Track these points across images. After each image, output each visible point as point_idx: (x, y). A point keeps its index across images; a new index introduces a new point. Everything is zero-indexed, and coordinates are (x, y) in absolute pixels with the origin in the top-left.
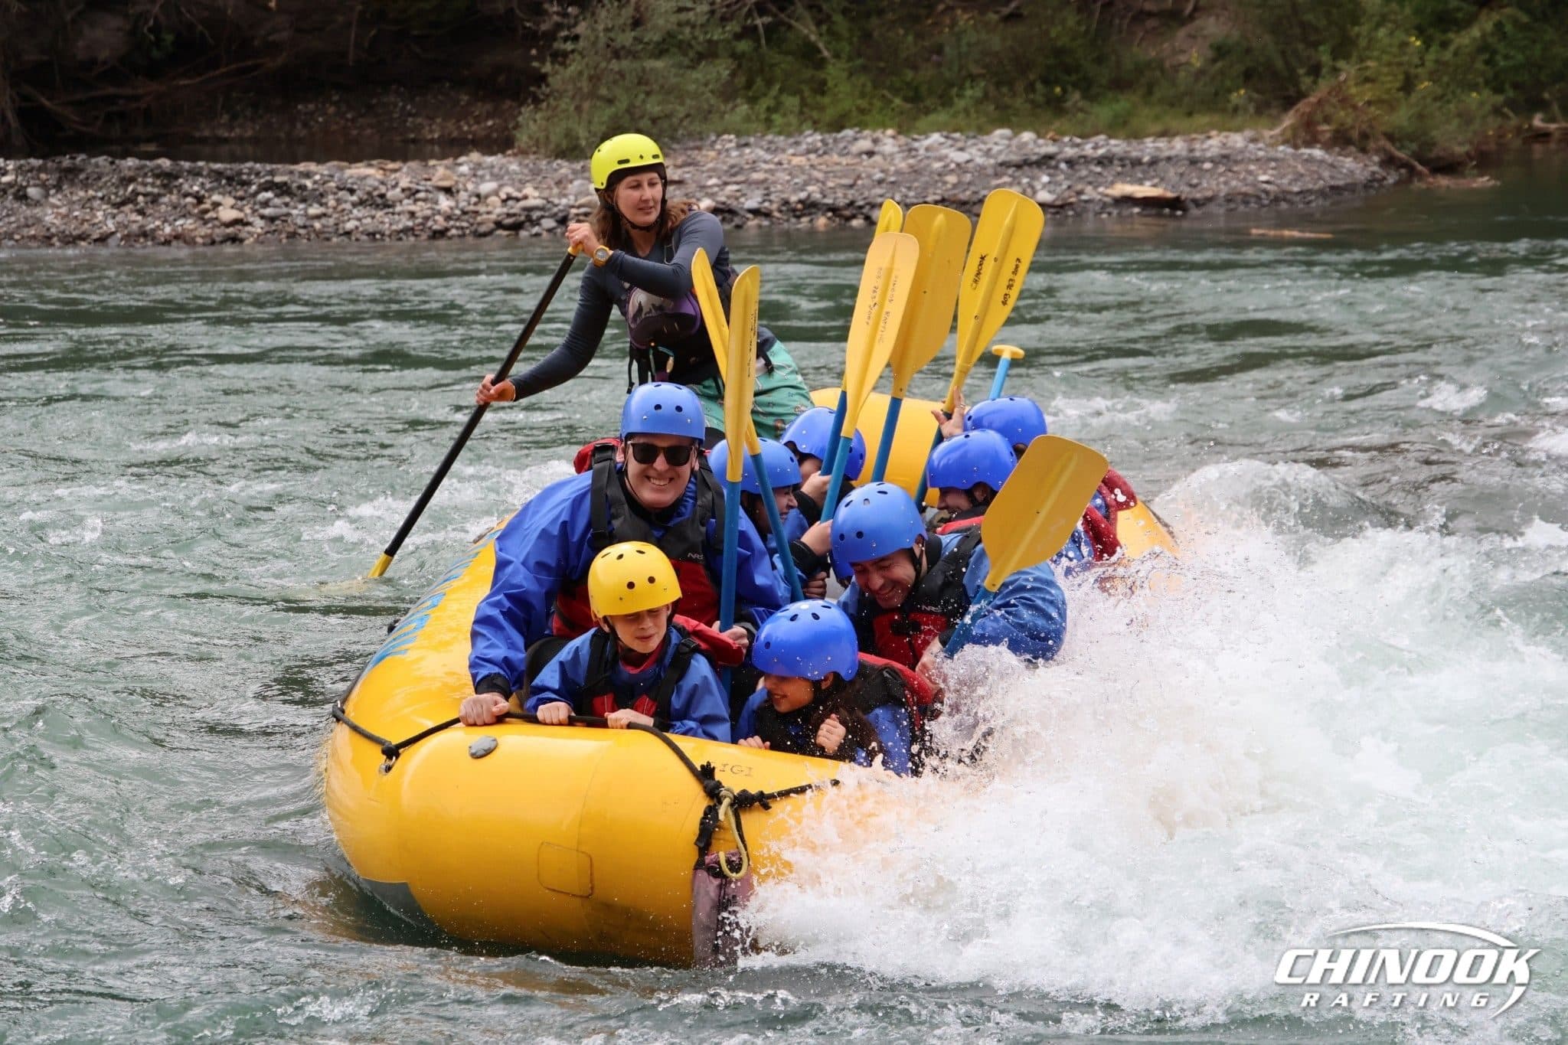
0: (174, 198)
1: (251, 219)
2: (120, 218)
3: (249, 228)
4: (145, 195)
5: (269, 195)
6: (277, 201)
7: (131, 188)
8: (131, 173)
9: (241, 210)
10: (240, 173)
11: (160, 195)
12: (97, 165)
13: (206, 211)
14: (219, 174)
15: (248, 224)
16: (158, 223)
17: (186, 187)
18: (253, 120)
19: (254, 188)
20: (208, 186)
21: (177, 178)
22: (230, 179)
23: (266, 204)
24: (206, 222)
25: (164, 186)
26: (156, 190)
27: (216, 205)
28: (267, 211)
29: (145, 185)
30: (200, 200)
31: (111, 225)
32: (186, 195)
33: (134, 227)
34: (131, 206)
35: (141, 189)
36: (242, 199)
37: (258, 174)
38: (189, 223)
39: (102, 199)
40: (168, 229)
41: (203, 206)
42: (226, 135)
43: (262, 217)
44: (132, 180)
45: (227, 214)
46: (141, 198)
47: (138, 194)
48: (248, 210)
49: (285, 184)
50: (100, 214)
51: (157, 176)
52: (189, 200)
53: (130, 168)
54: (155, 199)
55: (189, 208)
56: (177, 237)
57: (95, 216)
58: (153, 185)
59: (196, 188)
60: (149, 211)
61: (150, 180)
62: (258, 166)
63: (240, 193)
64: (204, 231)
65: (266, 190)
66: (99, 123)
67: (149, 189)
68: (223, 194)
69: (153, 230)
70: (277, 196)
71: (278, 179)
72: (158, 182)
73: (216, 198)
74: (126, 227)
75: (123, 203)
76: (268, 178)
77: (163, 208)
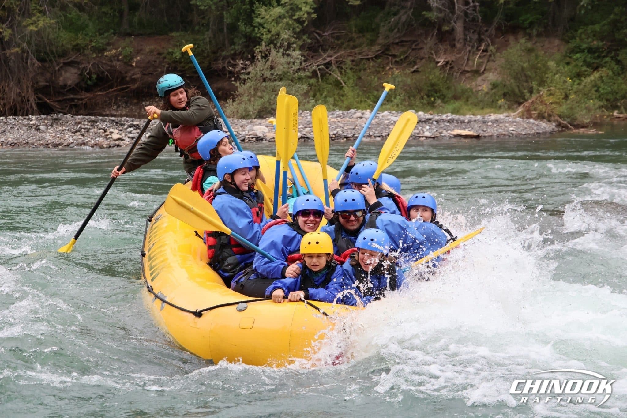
0: (95, 130)
1: (124, 138)
2: (75, 137)
3: (124, 142)
4: (84, 129)
5: (132, 129)
6: (134, 131)
7: (79, 126)
8: (79, 121)
9: (121, 135)
10: (120, 121)
11: (90, 129)
12: (66, 117)
13: (107, 135)
14: (113, 121)
15: (123, 140)
16: (89, 139)
17: (100, 126)
18: (125, 108)
19: (126, 126)
20: (108, 125)
21: (96, 122)
22: (117, 123)
23: (130, 132)
24: (107, 139)
25: (92, 125)
26: (89, 127)
27: (111, 133)
28: (131, 135)
29: (84, 125)
30: (105, 131)
31: (71, 140)
32: (100, 129)
33: (80, 141)
34: (79, 133)
35: (83, 126)
36: (121, 130)
37: (127, 121)
38: (101, 140)
39: (68, 130)
40: (93, 142)
41: (106, 133)
42: (115, 113)
43: (129, 137)
44: (80, 123)
45: (115, 136)
46: (83, 130)
47: (82, 128)
48: (123, 135)
49: (138, 125)
50: (67, 136)
51: (89, 122)
52: (101, 131)
53: (79, 119)
54: (88, 131)
55: (101, 134)
56: (96, 145)
57: (65, 137)
58: (87, 125)
59: (104, 126)
60: (86, 135)
61: (86, 123)
62: (128, 119)
63: (121, 128)
64: (107, 142)
65: (130, 127)
66: (67, 109)
67: (86, 126)
68: (114, 129)
69: (87, 142)
70: (134, 129)
71: (135, 123)
72: (90, 124)
73: (111, 130)
74: (77, 141)
75: (76, 132)
76: (131, 123)
77: (91, 134)
